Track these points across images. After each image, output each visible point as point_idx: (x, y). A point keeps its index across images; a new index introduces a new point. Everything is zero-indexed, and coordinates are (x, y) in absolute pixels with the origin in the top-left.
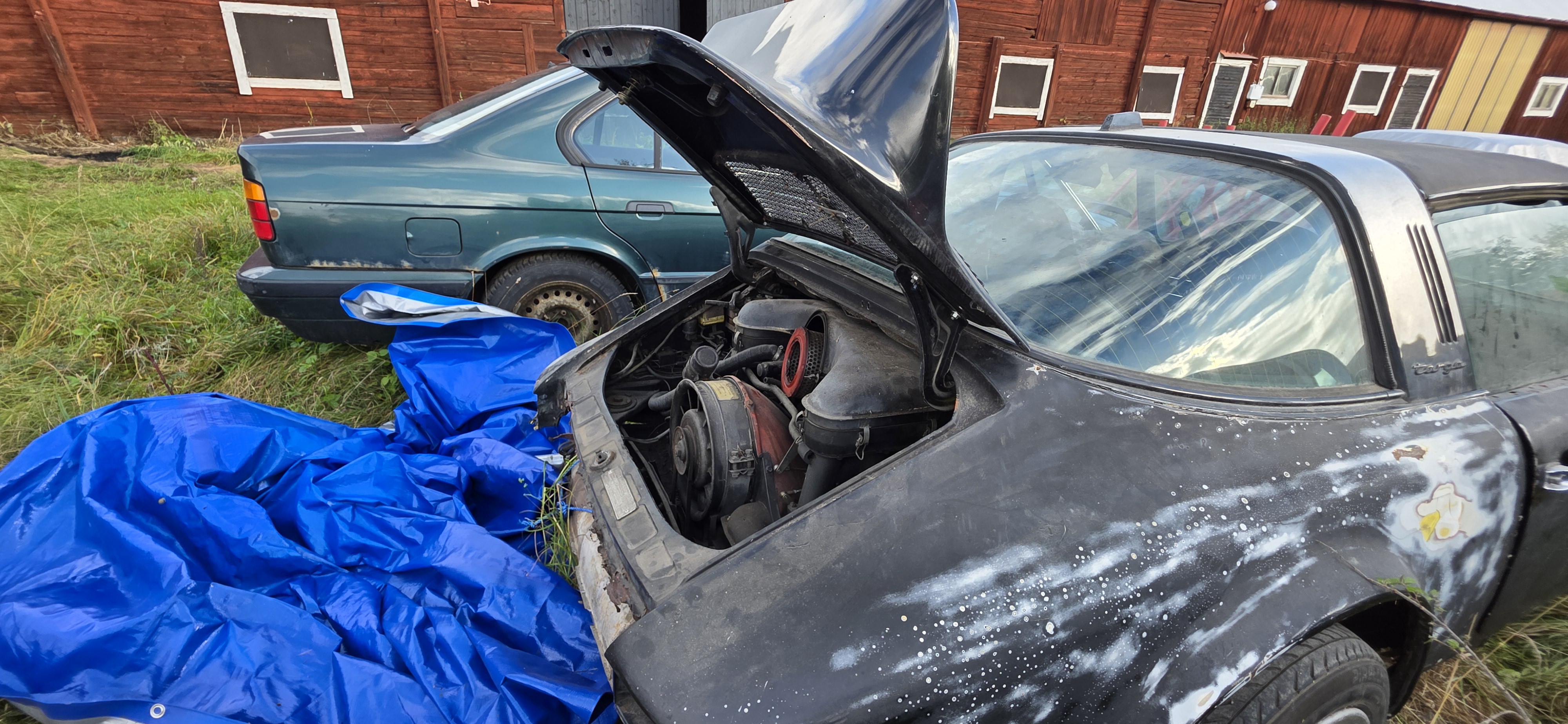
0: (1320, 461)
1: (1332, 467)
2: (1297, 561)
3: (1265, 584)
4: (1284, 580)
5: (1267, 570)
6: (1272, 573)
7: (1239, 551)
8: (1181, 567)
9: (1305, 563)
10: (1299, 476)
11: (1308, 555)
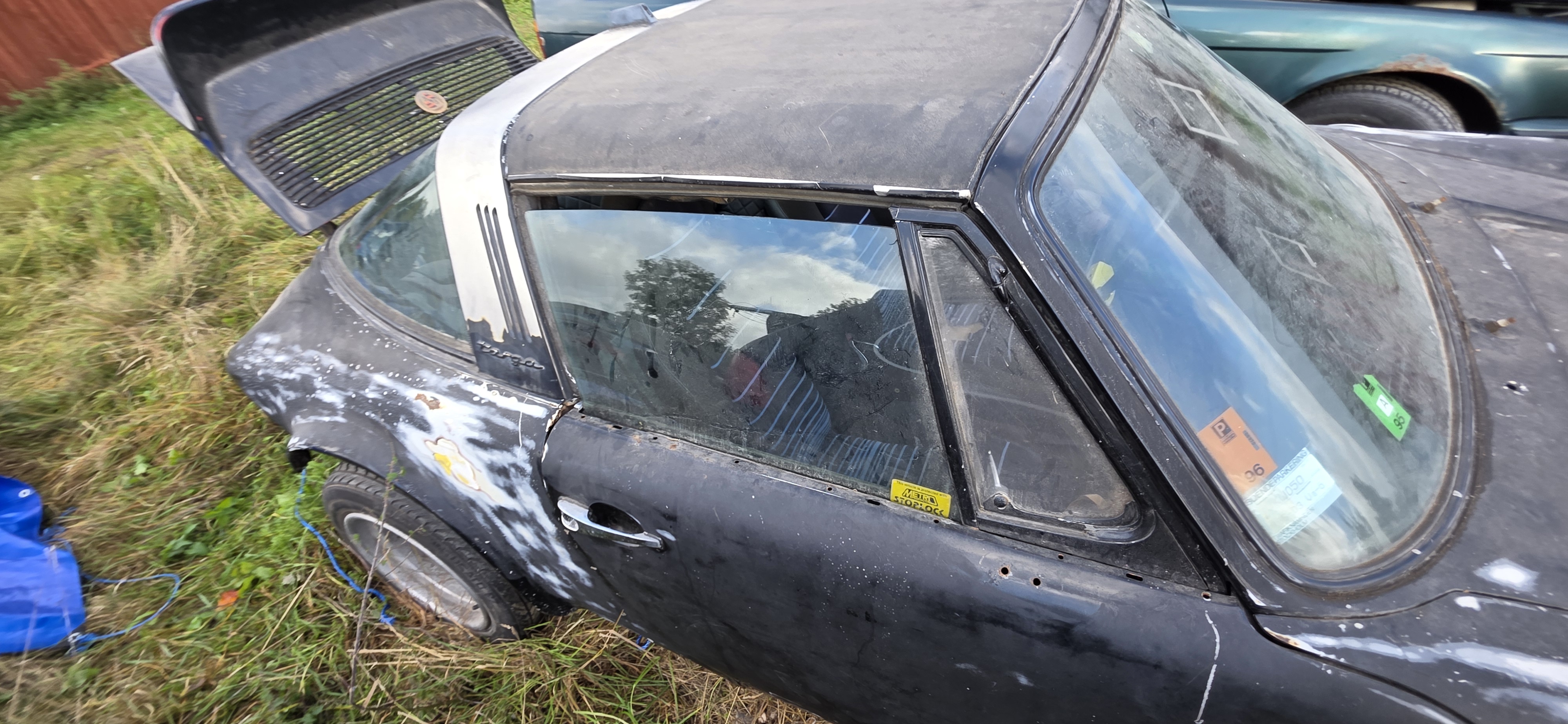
0: (377, 371)
1: (380, 378)
2: (336, 415)
3: (321, 415)
4: (327, 419)
5: (324, 409)
6: (326, 412)
7: (314, 390)
8: (294, 379)
9: (339, 419)
10: (362, 372)
11: (344, 416)
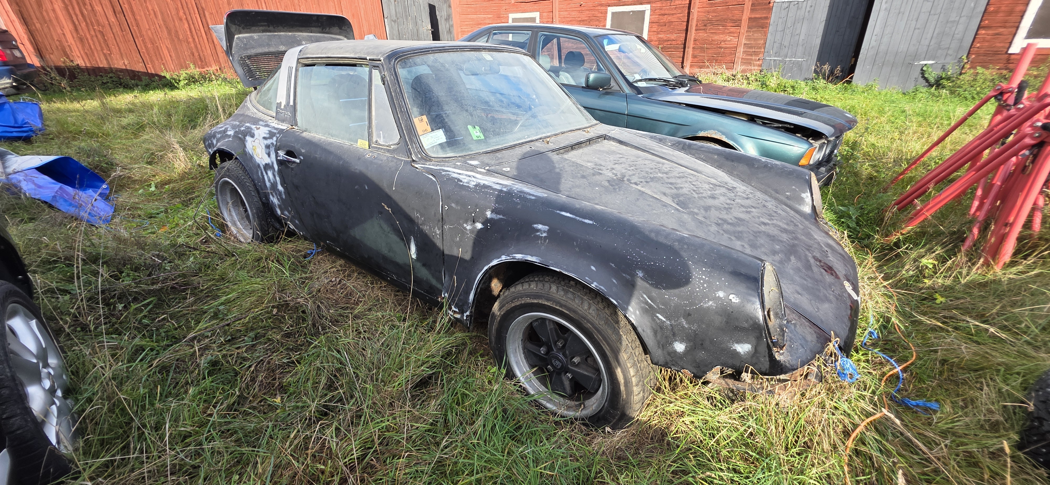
1: (247, 124)
4: (227, 140)
6: (228, 137)
10: (243, 124)
11: (232, 138)
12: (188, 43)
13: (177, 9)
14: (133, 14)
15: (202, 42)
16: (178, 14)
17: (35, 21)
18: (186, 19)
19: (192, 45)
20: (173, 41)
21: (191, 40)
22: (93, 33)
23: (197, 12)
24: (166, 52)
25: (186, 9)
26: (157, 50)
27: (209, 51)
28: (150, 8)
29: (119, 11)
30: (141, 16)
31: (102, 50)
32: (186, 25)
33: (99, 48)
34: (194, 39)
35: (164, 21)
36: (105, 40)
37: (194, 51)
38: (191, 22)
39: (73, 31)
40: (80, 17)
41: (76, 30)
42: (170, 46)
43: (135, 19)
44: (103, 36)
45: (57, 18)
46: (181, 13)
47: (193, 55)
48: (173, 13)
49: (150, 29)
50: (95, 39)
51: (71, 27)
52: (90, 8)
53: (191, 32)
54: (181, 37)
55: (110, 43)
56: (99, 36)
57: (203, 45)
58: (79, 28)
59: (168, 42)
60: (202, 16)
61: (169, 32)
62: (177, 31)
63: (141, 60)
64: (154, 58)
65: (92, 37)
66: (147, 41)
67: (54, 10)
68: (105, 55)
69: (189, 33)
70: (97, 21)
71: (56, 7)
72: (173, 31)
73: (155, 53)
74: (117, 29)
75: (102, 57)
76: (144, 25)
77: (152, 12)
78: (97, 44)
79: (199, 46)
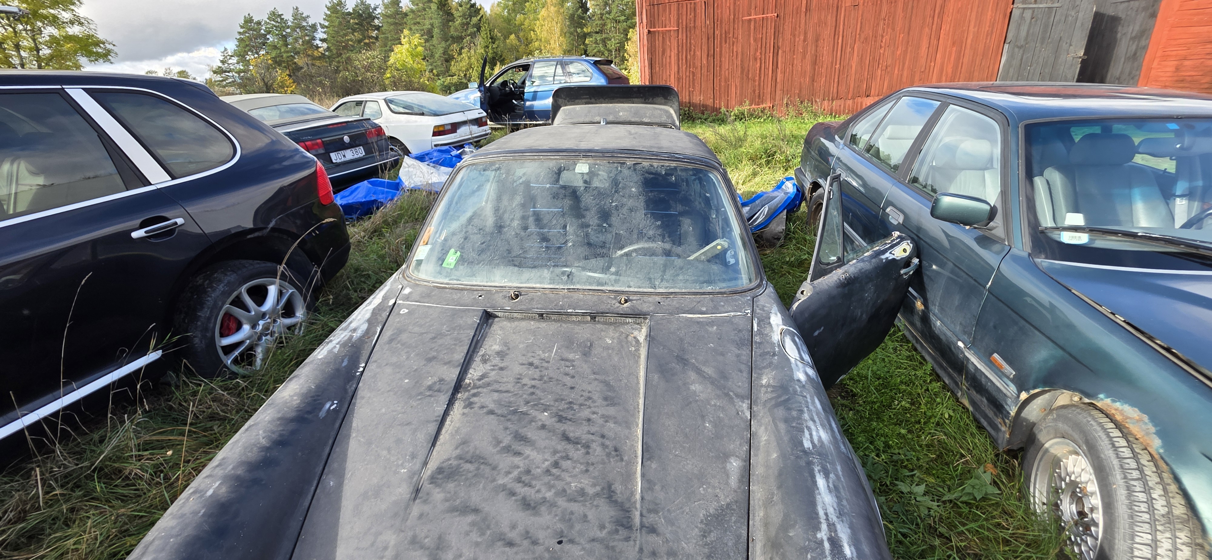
12: (754, 81)
13: (756, 50)
14: (720, 58)
15: (766, 80)
16: (755, 54)
17: (657, 65)
18: (761, 59)
19: (757, 83)
20: (743, 79)
21: (757, 78)
22: (688, 74)
23: (772, 51)
24: (733, 89)
25: (763, 49)
26: (728, 87)
27: (769, 90)
28: (735, 50)
29: (711, 55)
30: (725, 58)
31: (689, 87)
32: (758, 65)
33: (687, 87)
34: (760, 77)
35: (742, 61)
36: (694, 80)
37: (757, 88)
38: (763, 62)
39: (676, 73)
40: (684, 61)
41: (678, 72)
42: (738, 84)
43: (721, 61)
44: (694, 76)
45: (670, 63)
46: (758, 54)
47: (754, 93)
48: (752, 53)
49: (728, 69)
50: (688, 78)
51: (676, 70)
52: (692, 53)
53: (760, 71)
54: (750, 76)
55: (696, 82)
56: (691, 76)
57: (766, 83)
58: (681, 70)
59: (738, 81)
60: (775, 55)
61: (742, 73)
62: (749, 71)
63: (712, 97)
64: (723, 95)
65: (686, 77)
66: (723, 80)
67: (670, 57)
68: (689, 91)
69: (758, 72)
70: (694, 64)
71: (672, 53)
72: (746, 70)
73: (725, 90)
74: (704, 70)
75: (687, 93)
76: (726, 65)
77: (735, 53)
78: (688, 83)
79: (762, 84)
